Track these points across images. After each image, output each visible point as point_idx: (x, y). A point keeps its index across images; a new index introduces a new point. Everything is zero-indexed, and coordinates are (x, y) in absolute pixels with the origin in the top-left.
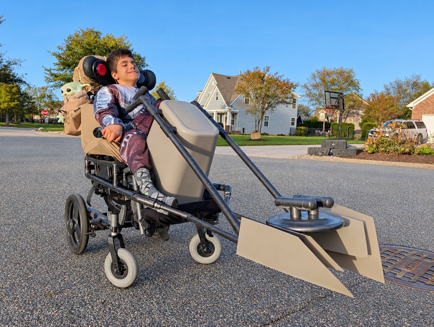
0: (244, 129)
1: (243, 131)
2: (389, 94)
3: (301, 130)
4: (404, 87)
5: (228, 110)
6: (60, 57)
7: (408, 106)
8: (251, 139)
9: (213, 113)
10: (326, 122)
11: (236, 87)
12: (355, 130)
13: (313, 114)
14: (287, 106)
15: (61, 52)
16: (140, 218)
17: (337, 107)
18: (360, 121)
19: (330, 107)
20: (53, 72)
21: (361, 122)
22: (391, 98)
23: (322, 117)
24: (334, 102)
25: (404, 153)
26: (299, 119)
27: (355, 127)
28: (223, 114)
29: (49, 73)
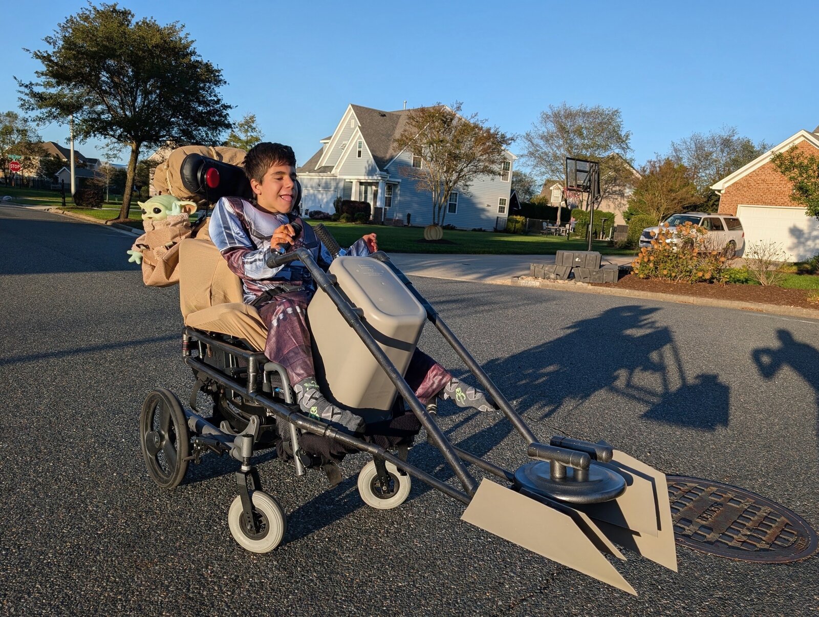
0: (409, 215)
1: (409, 222)
2: (679, 159)
3: (517, 222)
4: (708, 148)
5: (380, 178)
6: (51, 61)
7: (714, 187)
8: (425, 239)
9: (352, 182)
10: (562, 208)
11: (397, 135)
12: (615, 225)
13: (539, 192)
14: (493, 179)
15: (51, 50)
16: (296, 448)
17: (586, 189)
18: (626, 208)
19: (575, 188)
20: (37, 89)
21: (627, 210)
22: (683, 169)
23: (556, 199)
24: (582, 179)
25: (702, 280)
26: (513, 199)
27: (615, 220)
28: (371, 184)
29: (27, 91)
